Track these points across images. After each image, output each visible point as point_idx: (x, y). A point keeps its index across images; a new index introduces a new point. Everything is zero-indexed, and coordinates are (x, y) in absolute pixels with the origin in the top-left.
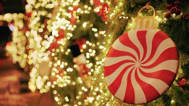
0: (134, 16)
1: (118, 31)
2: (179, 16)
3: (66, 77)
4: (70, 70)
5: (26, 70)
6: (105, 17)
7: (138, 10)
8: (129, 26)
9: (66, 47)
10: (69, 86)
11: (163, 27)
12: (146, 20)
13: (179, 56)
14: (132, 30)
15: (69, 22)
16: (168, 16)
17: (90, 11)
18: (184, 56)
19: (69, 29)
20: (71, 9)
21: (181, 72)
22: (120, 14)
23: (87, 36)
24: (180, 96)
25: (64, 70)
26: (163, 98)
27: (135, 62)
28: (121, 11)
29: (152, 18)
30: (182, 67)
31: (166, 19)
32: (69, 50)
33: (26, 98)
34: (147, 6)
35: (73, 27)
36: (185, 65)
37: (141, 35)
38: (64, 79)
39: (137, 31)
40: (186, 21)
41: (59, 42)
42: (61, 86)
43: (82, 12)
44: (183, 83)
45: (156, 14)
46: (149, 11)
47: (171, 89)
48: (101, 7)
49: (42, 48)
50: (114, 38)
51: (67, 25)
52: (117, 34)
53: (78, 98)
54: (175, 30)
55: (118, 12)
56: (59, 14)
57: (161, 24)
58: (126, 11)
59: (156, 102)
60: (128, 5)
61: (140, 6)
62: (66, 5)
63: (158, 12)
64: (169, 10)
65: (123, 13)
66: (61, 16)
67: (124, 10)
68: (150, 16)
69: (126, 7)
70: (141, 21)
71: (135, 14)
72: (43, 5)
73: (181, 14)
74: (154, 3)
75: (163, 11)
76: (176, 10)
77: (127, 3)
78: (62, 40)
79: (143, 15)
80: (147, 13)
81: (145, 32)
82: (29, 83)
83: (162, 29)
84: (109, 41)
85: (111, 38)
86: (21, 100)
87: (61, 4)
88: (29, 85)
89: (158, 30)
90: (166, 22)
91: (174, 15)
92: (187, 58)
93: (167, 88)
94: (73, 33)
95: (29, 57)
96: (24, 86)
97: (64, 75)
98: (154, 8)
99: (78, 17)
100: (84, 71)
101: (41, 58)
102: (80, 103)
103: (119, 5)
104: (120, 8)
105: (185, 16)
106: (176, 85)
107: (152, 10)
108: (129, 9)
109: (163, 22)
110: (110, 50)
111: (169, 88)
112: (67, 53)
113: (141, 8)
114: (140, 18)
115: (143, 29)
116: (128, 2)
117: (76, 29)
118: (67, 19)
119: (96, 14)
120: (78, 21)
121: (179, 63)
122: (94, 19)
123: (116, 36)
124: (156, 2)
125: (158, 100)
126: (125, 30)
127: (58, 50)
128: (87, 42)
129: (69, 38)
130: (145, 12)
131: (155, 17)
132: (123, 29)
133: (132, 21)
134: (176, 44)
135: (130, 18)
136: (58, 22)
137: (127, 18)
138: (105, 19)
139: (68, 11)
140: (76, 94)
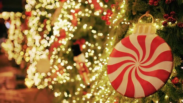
0: (135, 23)
1: (120, 34)
2: (174, 24)
3: (65, 74)
4: (70, 68)
5: (22, 66)
6: (109, 21)
7: (138, 17)
8: (130, 30)
9: (67, 46)
10: (68, 83)
11: (160, 33)
12: (145, 26)
13: (173, 58)
14: (133, 34)
15: (70, 24)
16: (165, 24)
17: (90, 14)
18: (177, 58)
19: (70, 30)
20: (73, 11)
21: (175, 72)
22: (122, 20)
23: (87, 37)
24: (174, 92)
25: (64, 68)
26: (159, 94)
27: (135, 62)
28: (123, 17)
29: (151, 25)
30: (176, 68)
31: (163, 26)
32: (70, 50)
33: (22, 93)
34: (147, 14)
35: (74, 28)
36: (178, 66)
37: (141, 39)
38: (64, 76)
39: (137, 36)
40: (180, 29)
41: (60, 42)
42: (61, 82)
43: (83, 15)
44: (176, 81)
45: (154, 21)
46: (148, 18)
47: (166, 86)
48: (100, 11)
49: (41, 46)
50: (116, 40)
51: (69, 26)
52: (119, 37)
53: (76, 93)
54: (171, 36)
55: (120, 18)
56: (61, 16)
57: (159, 30)
58: (128, 17)
59: (153, 97)
60: (130, 13)
61: (140, 14)
62: (68, 7)
63: (157, 20)
64: (166, 19)
65: (125, 19)
66: (63, 18)
67: (126, 16)
68: (149, 23)
69: (127, 14)
70: (141, 27)
71: (136, 21)
72: (43, 6)
73: (176, 22)
74: (152, 12)
75: (160, 20)
76: (172, 19)
77: (129, 11)
78: (63, 39)
79: (143, 22)
80: (146, 20)
81: (144, 37)
82: (26, 79)
83: (159, 34)
84: (112, 44)
85: (114, 40)
86: (17, 96)
87: (63, 7)
88: (25, 81)
89: (156, 36)
90: (163, 29)
91: (170, 23)
92: (180, 60)
93: (163, 85)
94: (74, 33)
95: (27, 54)
96: (20, 82)
97: (64, 72)
98: (153, 16)
99: (79, 20)
100: (83, 69)
101: (40, 55)
102: (78, 99)
103: (121, 12)
104: (123, 14)
105: (179, 25)
106: (170, 82)
107: (151, 18)
108: (130, 16)
109: (160, 29)
110: (113, 51)
111: (165, 85)
112: (68, 52)
113: (141, 16)
114: (140, 24)
115: (143, 34)
116: (130, 9)
117: (77, 30)
118: (69, 20)
119: (96, 18)
120: (79, 23)
121: (173, 64)
122: (94, 22)
123: (119, 39)
124: (154, 11)
125: (154, 95)
126: (127, 34)
127: (59, 49)
128: (87, 43)
129: (70, 38)
130: (145, 19)
131: (153, 24)
132: (124, 33)
133: (133, 26)
134: (171, 48)
135: (131, 24)
136: (59, 23)
137: (129, 23)
138: (108, 24)
139: (70, 14)
140: (75, 90)
